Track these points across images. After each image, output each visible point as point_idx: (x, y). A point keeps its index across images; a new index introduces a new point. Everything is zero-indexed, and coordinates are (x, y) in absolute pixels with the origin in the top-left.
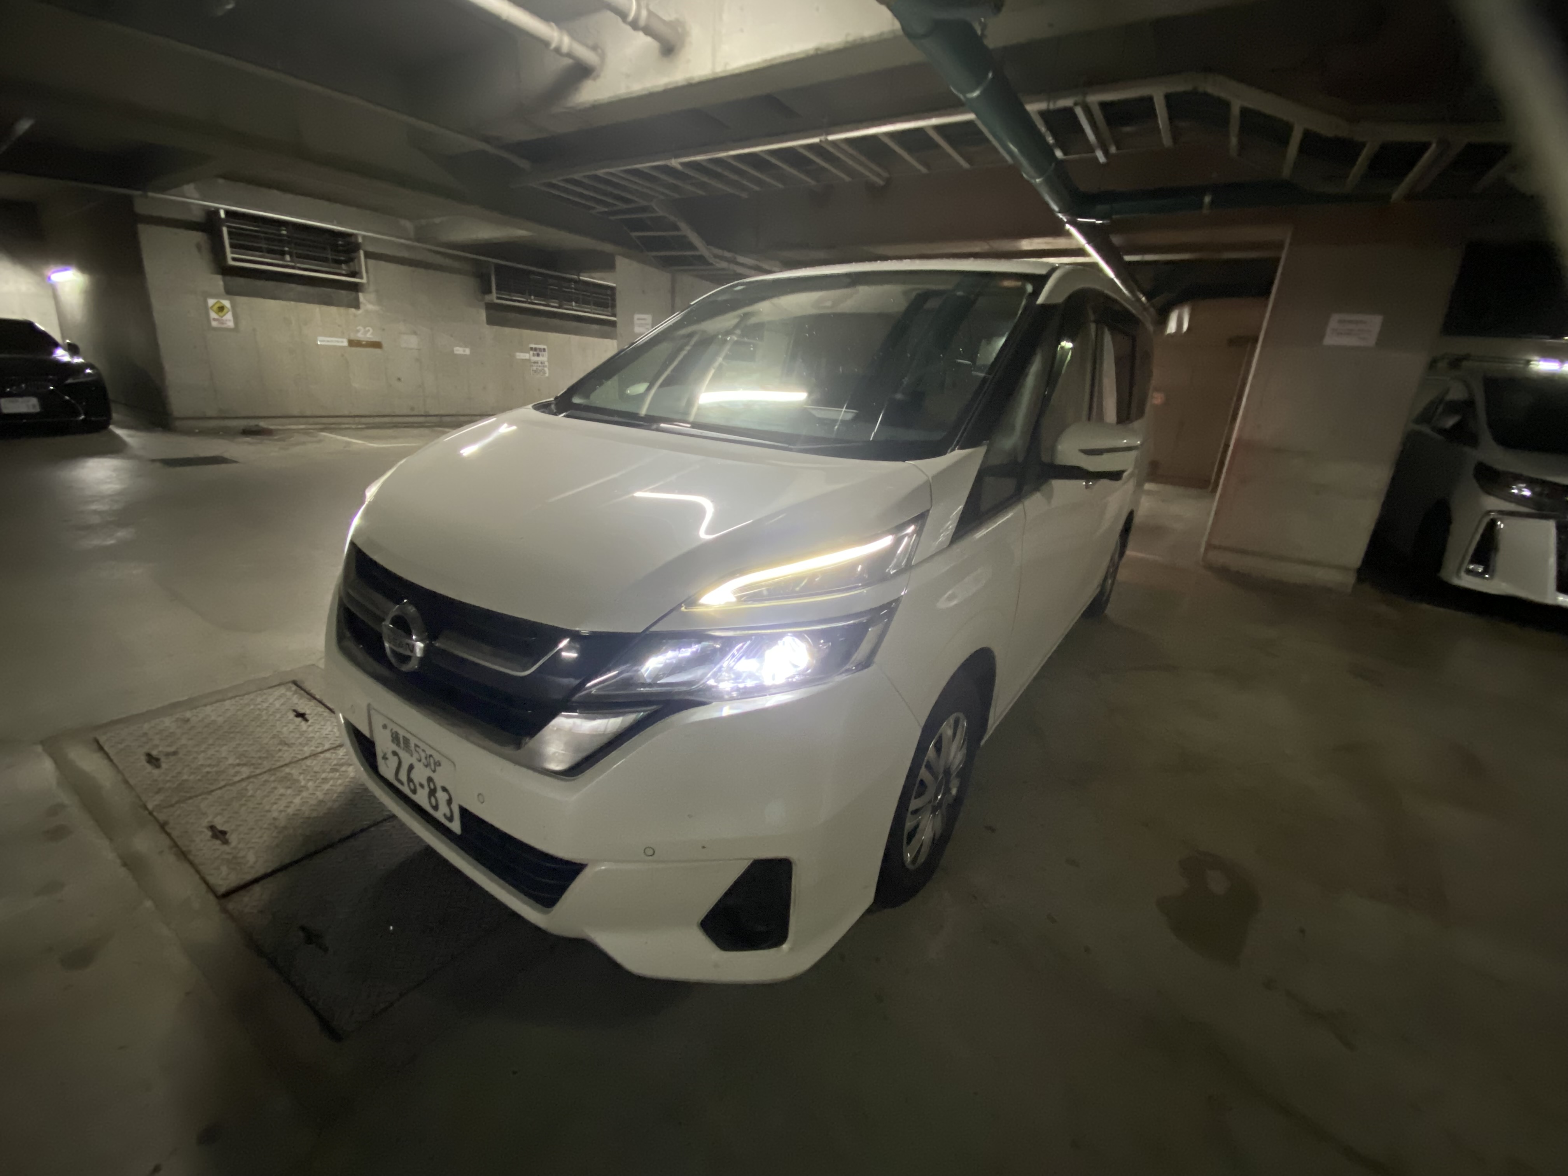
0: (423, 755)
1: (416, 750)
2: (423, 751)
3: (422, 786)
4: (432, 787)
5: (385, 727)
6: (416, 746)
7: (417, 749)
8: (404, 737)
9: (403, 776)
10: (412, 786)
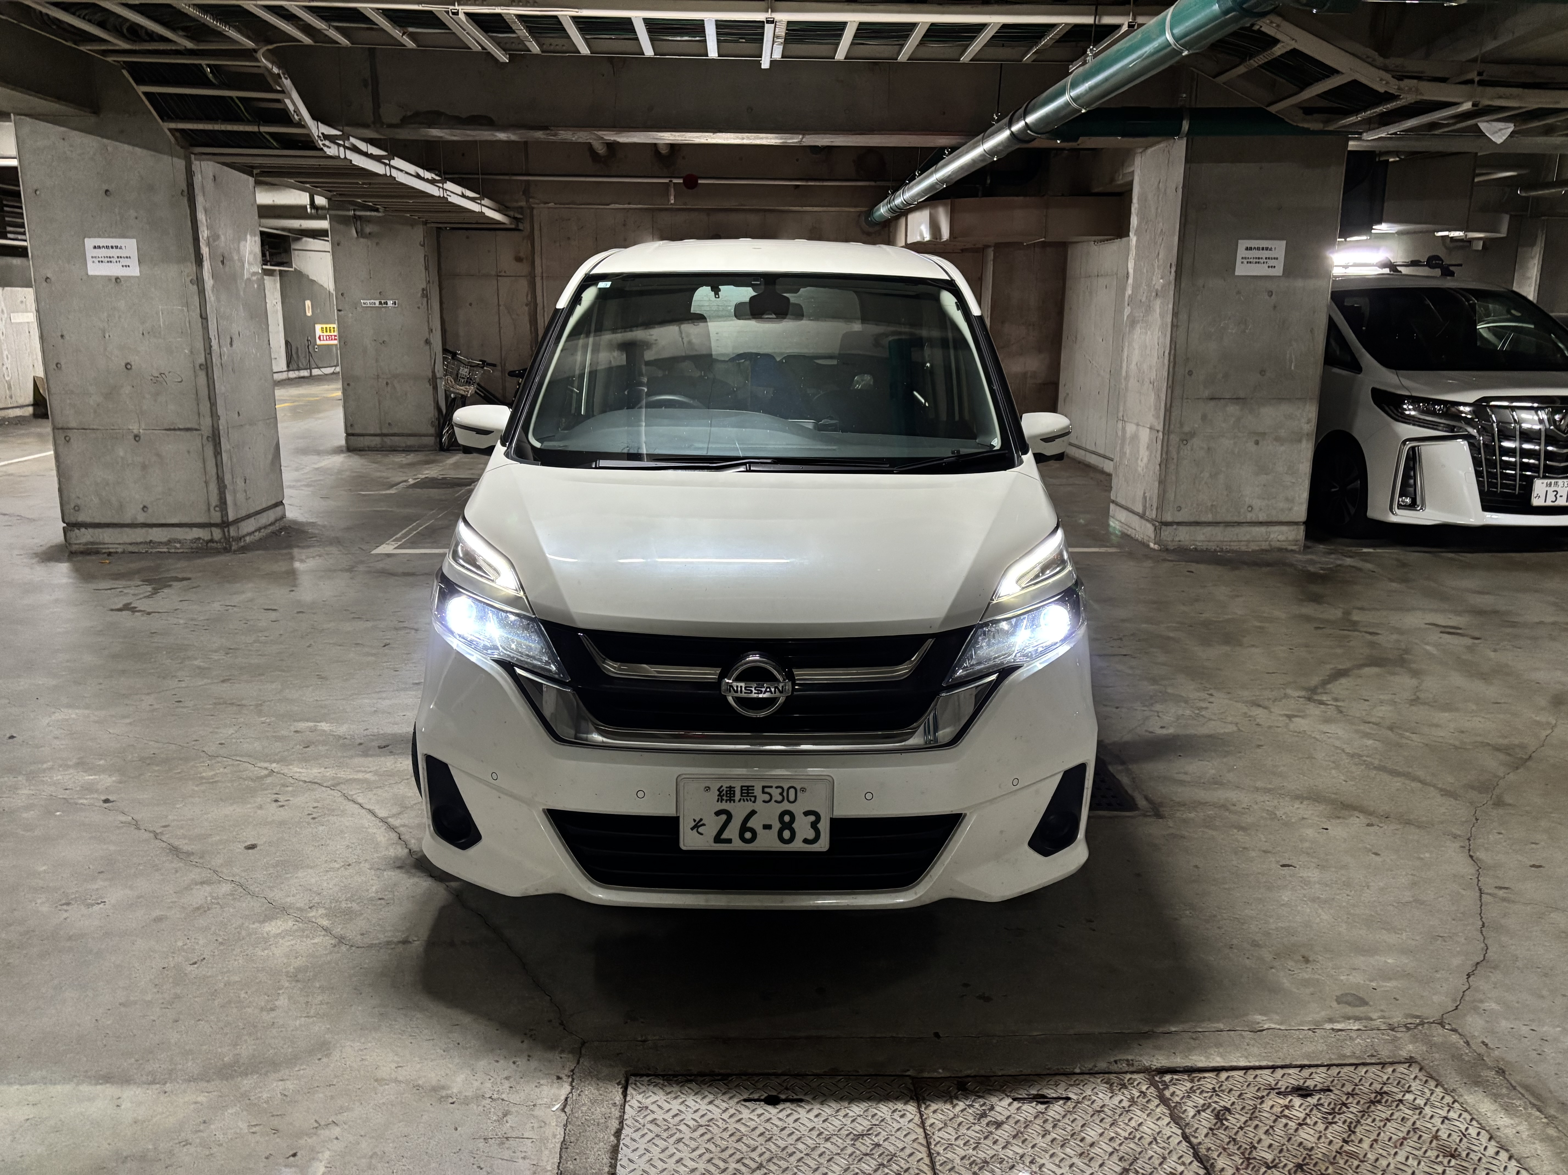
0: (776, 793)
1: (764, 792)
2: (777, 787)
3: (767, 827)
4: (787, 818)
5: (708, 789)
6: (764, 787)
7: (766, 790)
8: (742, 787)
9: (732, 831)
10: (748, 835)
